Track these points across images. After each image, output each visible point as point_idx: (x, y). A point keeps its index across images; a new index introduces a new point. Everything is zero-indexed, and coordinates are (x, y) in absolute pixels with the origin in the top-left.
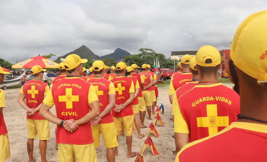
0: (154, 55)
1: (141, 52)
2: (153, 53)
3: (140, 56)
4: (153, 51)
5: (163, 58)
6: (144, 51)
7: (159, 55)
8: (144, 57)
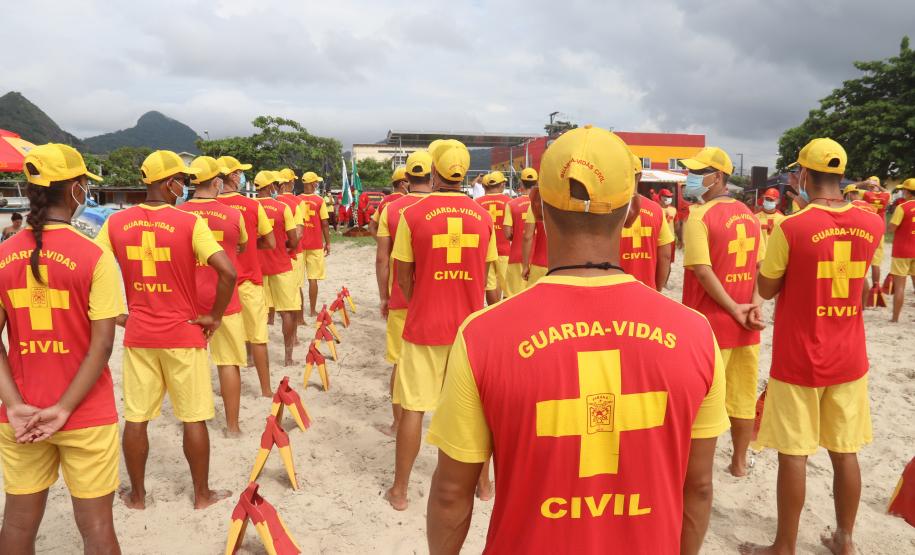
0: (302, 141)
1: (259, 131)
2: (300, 136)
3: (256, 144)
4: (302, 129)
5: (335, 153)
6: (271, 126)
7: (322, 141)
8: (267, 148)
